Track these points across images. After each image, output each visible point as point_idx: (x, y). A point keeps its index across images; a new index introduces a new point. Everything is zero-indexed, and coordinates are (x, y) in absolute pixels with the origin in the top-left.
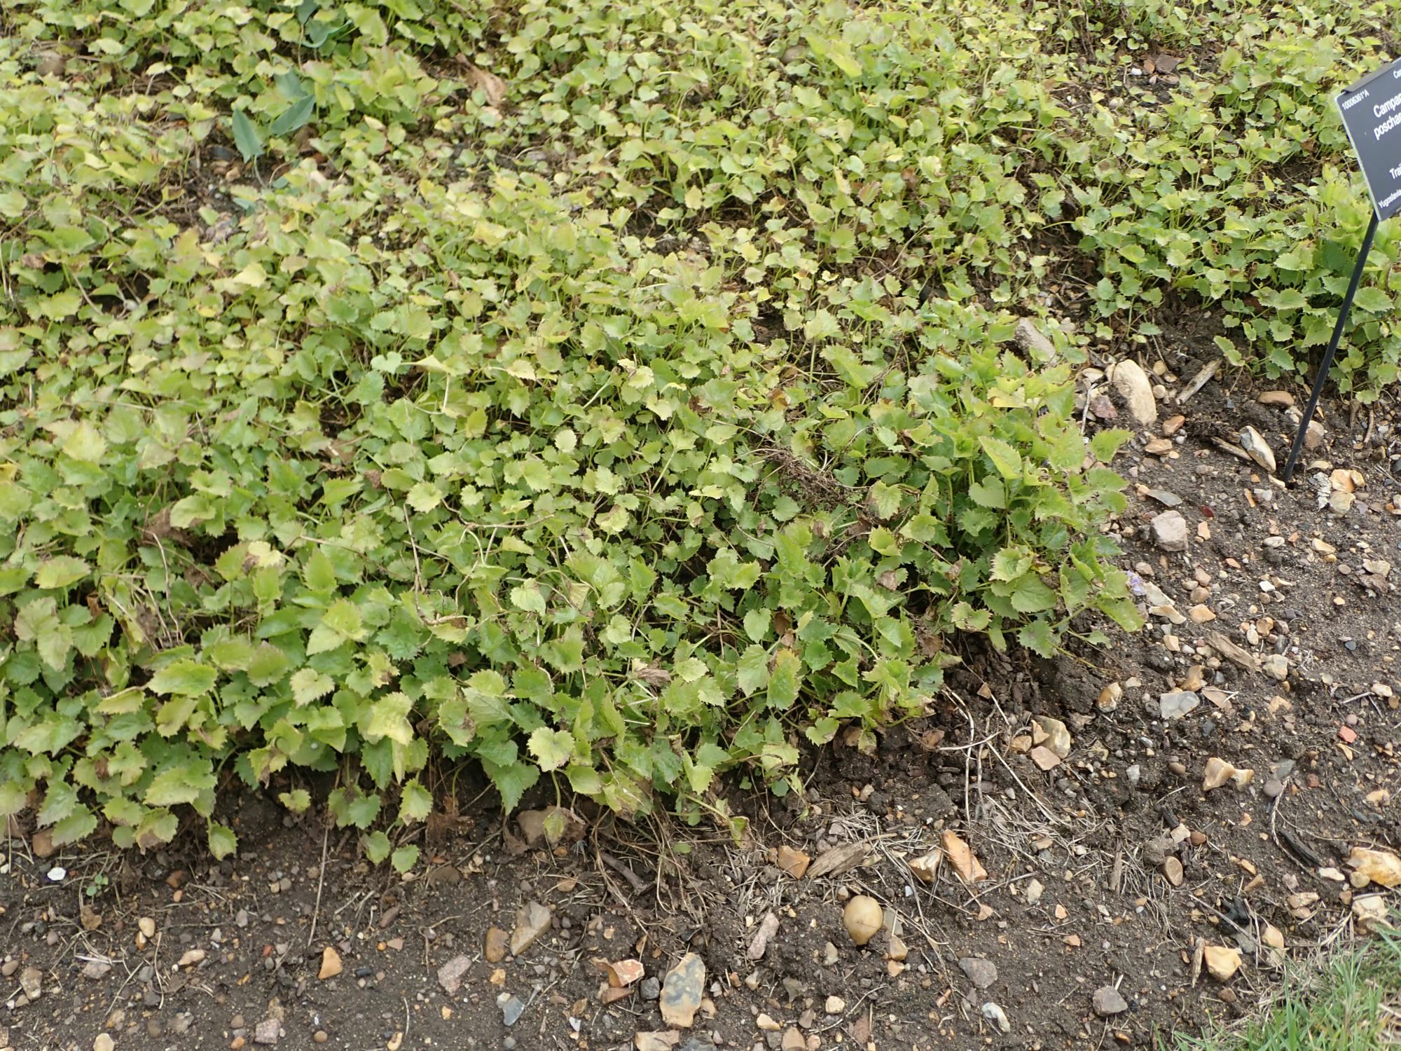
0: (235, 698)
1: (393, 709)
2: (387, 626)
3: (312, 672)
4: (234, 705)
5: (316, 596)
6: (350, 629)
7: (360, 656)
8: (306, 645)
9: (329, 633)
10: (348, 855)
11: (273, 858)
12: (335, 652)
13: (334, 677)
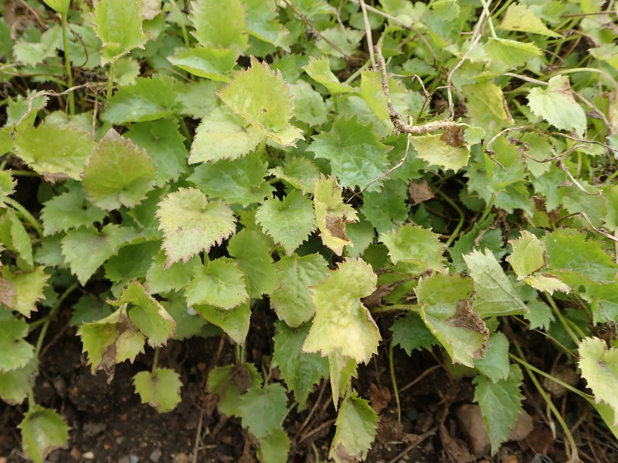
0: (65, 223)
1: (344, 290)
2: (326, 127)
3: (196, 194)
4: (60, 236)
5: (210, 59)
6: (269, 124)
7: (278, 173)
8: (188, 145)
9: (229, 127)
10: (228, 440)
11: (127, 433)
12: (239, 162)
13: (236, 208)
